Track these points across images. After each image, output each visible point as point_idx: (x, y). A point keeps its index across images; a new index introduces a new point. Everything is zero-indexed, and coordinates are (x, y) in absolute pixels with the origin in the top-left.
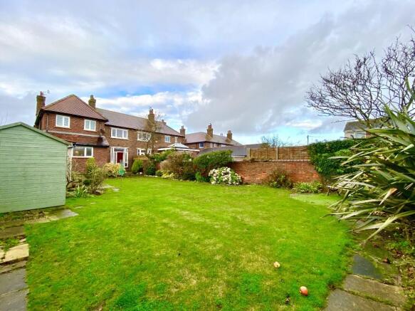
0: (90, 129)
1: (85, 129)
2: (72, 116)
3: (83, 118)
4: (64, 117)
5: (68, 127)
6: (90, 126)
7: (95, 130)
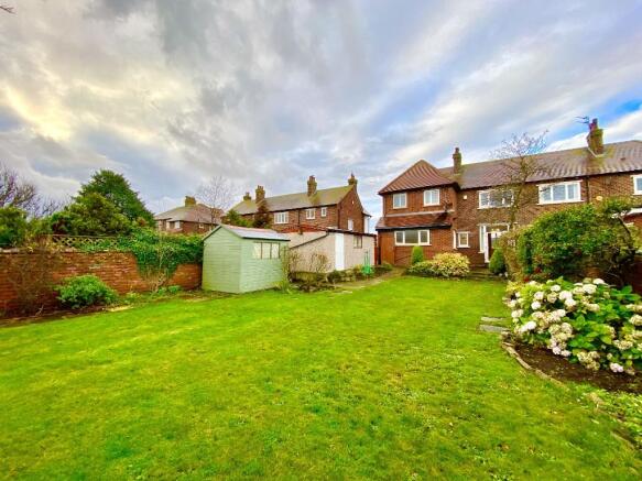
0: (431, 204)
1: (425, 205)
2: (409, 191)
3: (421, 190)
4: (400, 195)
5: (405, 206)
6: (432, 199)
7: (438, 204)
